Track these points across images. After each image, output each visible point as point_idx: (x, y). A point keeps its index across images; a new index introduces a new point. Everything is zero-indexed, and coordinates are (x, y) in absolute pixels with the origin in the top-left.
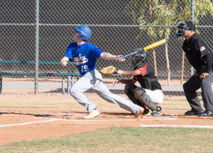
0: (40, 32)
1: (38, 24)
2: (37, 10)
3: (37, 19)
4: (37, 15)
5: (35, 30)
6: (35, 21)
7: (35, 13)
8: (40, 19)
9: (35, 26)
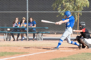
0: (29, 15)
1: (28, 12)
2: (27, 6)
3: (27, 10)
4: (27, 8)
5: (27, 14)
6: (27, 11)
7: (27, 7)
8: (29, 10)
9: (27, 12)
